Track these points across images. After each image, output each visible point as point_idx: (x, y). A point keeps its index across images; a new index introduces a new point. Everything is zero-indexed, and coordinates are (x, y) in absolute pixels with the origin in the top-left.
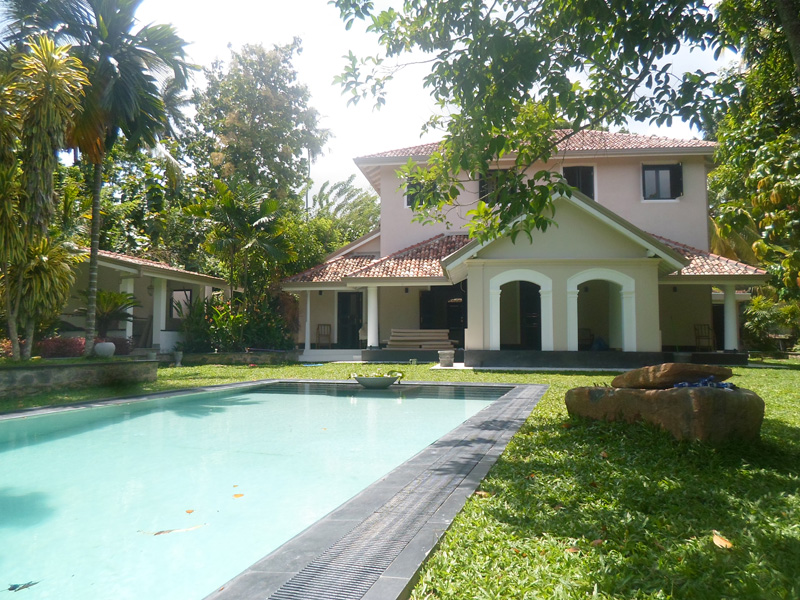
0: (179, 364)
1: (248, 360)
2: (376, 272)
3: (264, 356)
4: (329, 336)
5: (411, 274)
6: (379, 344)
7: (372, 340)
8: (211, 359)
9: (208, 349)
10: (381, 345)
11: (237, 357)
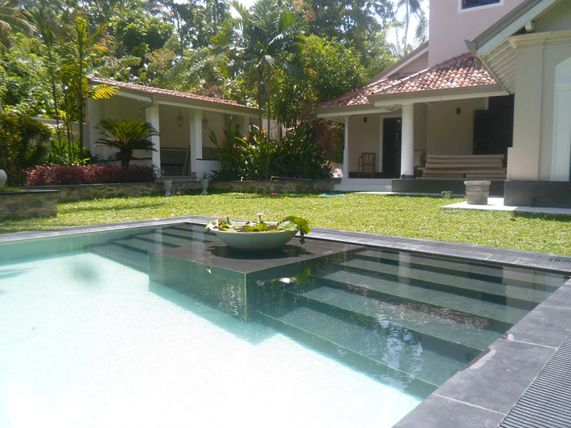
0: (205, 192)
1: (272, 189)
2: (411, 86)
3: (289, 185)
4: (374, 164)
5: (454, 85)
6: (415, 172)
7: (406, 167)
8: (236, 186)
9: (235, 177)
10: (417, 173)
11: (259, 185)
